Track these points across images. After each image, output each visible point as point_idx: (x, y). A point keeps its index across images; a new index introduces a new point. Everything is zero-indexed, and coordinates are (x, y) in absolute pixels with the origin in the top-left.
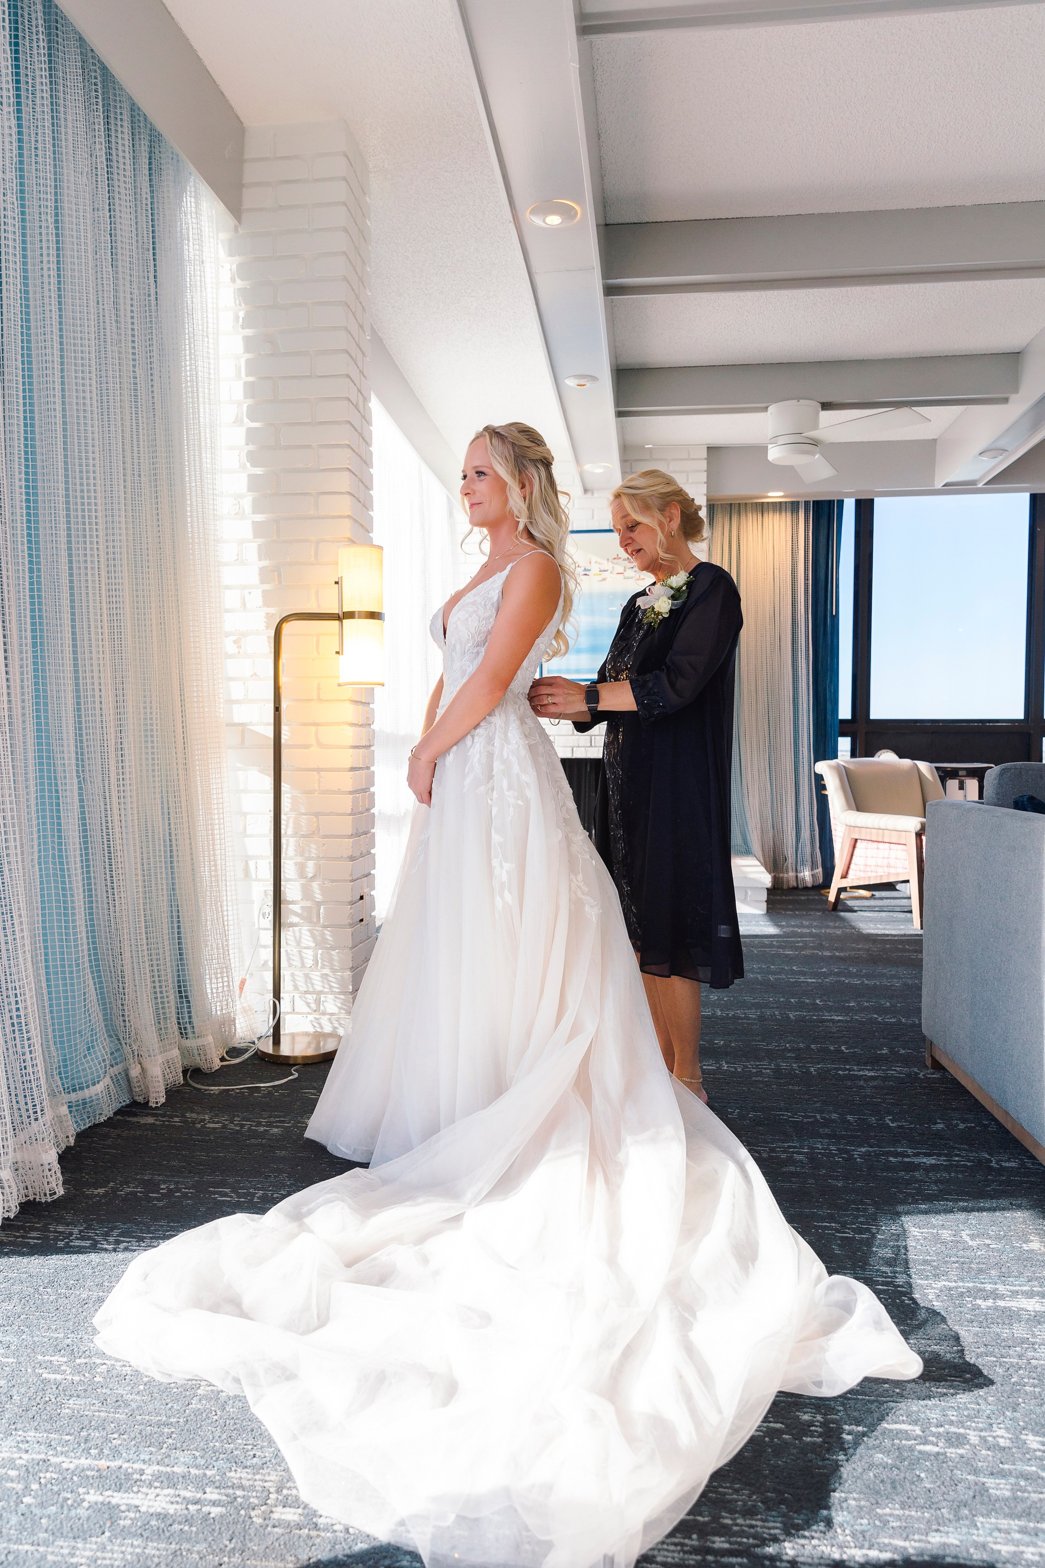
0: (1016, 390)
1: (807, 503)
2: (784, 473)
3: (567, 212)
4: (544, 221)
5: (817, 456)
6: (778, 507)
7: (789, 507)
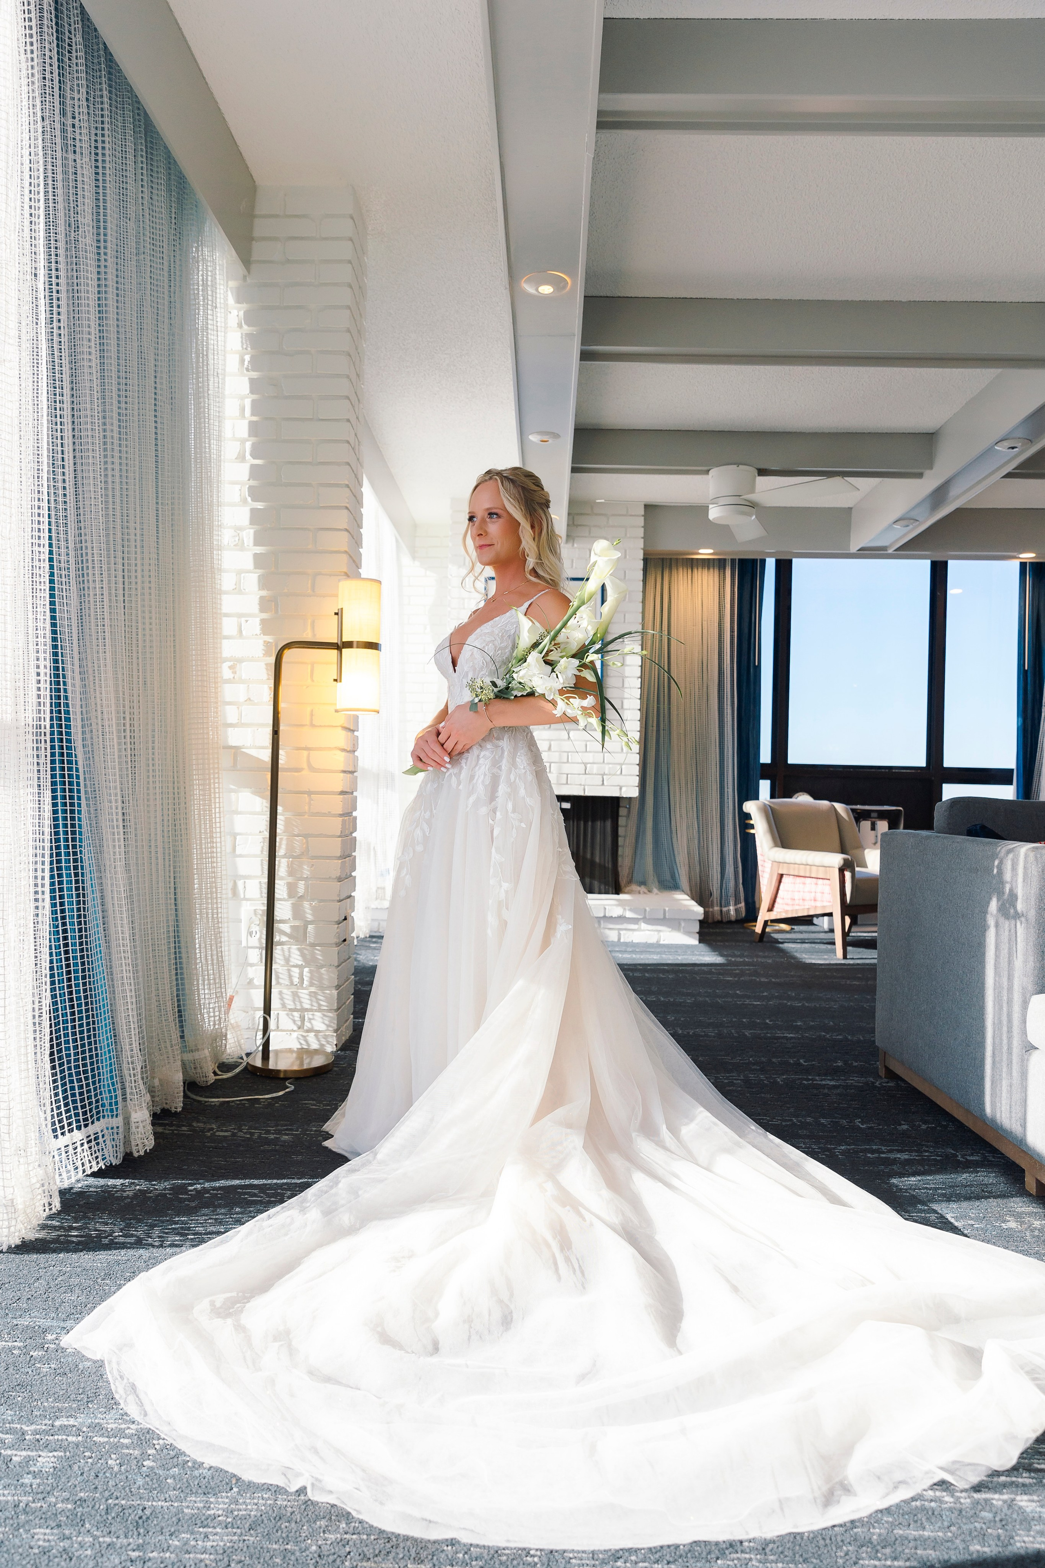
0: (931, 468)
1: (733, 561)
2: (722, 530)
3: (558, 283)
4: (537, 290)
5: (754, 517)
6: (706, 563)
7: (716, 563)
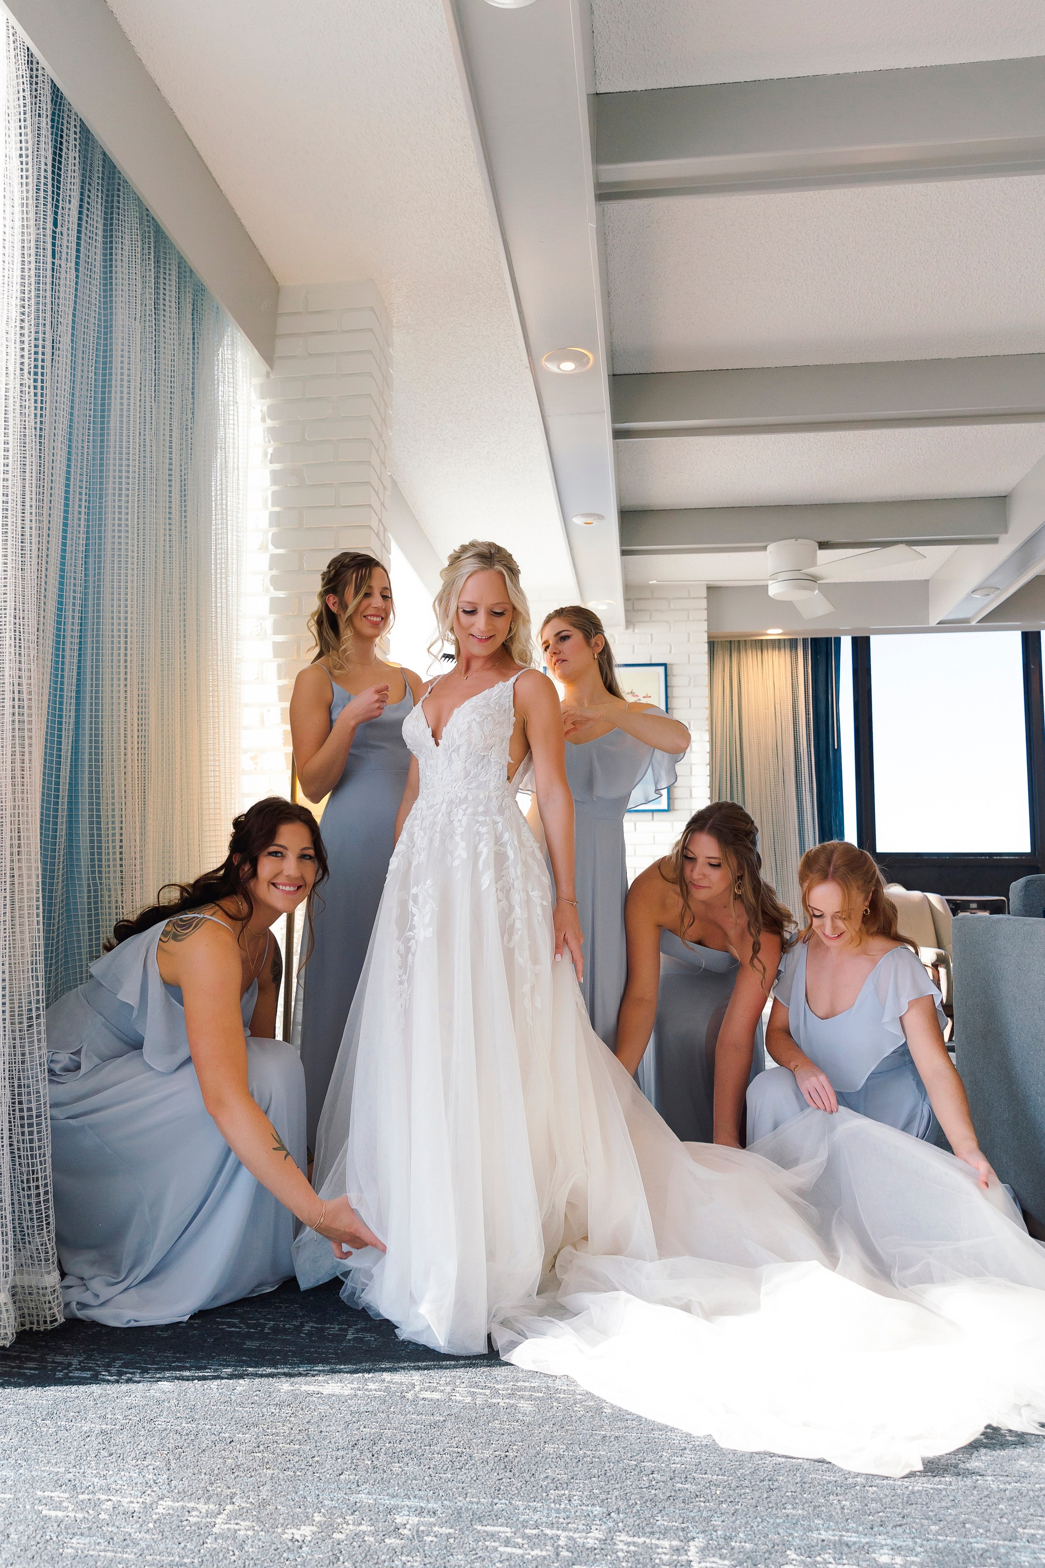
0: (1005, 530)
1: (805, 640)
2: (785, 608)
3: (579, 359)
4: (559, 368)
5: (817, 592)
6: (776, 644)
7: (787, 644)
